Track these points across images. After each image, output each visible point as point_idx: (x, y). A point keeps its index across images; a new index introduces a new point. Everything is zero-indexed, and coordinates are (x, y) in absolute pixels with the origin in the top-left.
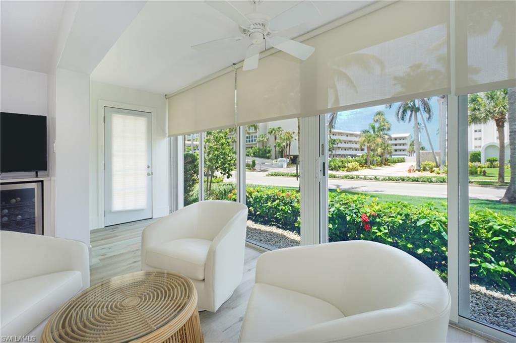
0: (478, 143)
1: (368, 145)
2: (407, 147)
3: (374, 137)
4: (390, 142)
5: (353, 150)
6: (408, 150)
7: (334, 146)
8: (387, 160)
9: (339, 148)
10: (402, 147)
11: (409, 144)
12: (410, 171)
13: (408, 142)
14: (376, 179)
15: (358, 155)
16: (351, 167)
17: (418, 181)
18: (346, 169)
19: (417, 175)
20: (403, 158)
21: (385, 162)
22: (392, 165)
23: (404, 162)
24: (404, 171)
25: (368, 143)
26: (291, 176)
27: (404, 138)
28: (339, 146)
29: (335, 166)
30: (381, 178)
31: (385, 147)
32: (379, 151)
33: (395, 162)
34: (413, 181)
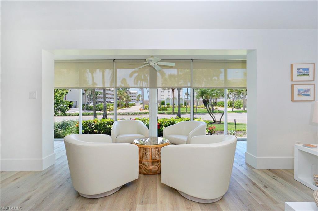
0: (162, 97)
1: (120, 96)
2: (136, 98)
3: (123, 92)
4: (130, 95)
5: (108, 99)
6: (136, 99)
7: (98, 96)
8: (128, 105)
9: (100, 97)
10: (133, 98)
11: (137, 96)
12: (140, 110)
13: (137, 95)
14: (129, 114)
15: (111, 101)
16: (111, 108)
17: (147, 114)
18: (109, 110)
19: (144, 111)
20: (135, 103)
21: (127, 106)
22: (131, 107)
23: (135, 105)
24: (138, 110)
25: (120, 95)
26: (75, 115)
27: (134, 93)
28: (100, 96)
29: (102, 108)
30: (131, 114)
31: (128, 98)
32: (124, 100)
33: (131, 106)
34: (145, 114)
